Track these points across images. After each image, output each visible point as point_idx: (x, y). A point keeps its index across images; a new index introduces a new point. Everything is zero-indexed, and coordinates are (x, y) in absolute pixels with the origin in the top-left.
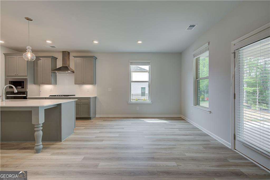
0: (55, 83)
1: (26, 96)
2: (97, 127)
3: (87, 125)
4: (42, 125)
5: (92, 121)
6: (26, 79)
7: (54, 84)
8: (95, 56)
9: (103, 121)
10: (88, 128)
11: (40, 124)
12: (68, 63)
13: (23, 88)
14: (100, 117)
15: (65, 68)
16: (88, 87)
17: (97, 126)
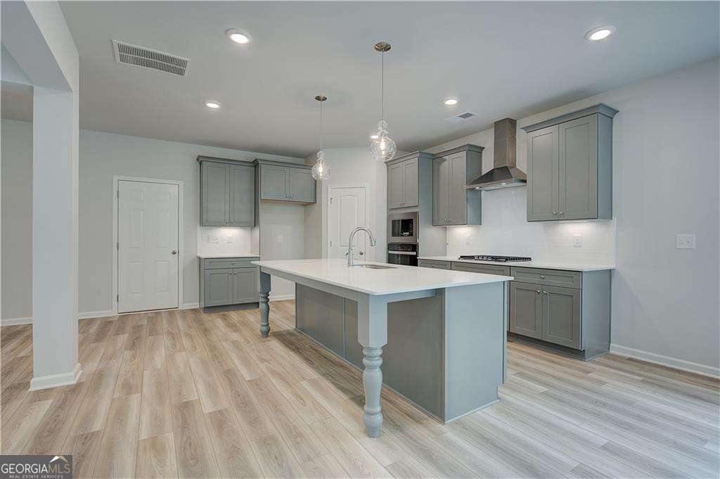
0: (478, 221)
1: (416, 256)
2: (605, 411)
3: (559, 379)
4: (380, 352)
5: (587, 364)
6: (415, 214)
7: (476, 224)
8: (603, 102)
9: (642, 381)
10: (560, 400)
11: (376, 349)
12: (510, 155)
13: (411, 234)
14: (631, 359)
15: (502, 173)
16: (577, 231)
17: (604, 405)
